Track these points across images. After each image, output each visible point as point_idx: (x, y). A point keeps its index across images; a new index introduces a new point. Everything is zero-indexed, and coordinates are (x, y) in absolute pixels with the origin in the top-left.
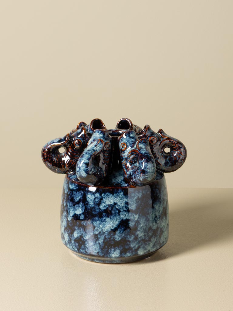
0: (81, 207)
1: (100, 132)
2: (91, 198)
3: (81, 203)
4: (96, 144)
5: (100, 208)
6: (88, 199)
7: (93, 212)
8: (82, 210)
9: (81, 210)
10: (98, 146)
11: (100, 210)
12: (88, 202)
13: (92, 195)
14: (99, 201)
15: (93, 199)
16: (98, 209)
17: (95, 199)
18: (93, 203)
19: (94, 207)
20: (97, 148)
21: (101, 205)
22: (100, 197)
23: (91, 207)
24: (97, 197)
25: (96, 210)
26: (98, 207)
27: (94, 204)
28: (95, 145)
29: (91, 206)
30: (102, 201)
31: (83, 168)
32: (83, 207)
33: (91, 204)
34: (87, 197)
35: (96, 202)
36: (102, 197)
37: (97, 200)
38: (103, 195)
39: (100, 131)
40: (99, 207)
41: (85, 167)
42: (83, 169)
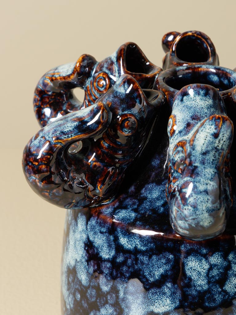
0: (169, 294)
1: (202, 92)
2: (199, 269)
3: (169, 285)
4: (215, 131)
5: (225, 291)
6: (188, 273)
7: (207, 304)
8: (173, 301)
9: (168, 301)
10: (221, 136)
11: (224, 296)
12: (190, 279)
13: (201, 260)
14: (221, 273)
15: (204, 272)
16: (220, 293)
17: (211, 268)
18: (206, 281)
19: (209, 291)
20: (222, 142)
21: (227, 283)
22: (225, 263)
23: (199, 292)
24: (215, 265)
25: (216, 297)
26: (220, 290)
27: (209, 282)
28: (212, 135)
29: (199, 288)
30: (230, 272)
31: (204, 205)
32: (174, 293)
33: (201, 283)
34: (187, 268)
35: (213, 277)
36: (229, 262)
37: (215, 272)
38: (231, 257)
39: (202, 89)
40: (222, 288)
41: (209, 202)
42: (204, 208)
